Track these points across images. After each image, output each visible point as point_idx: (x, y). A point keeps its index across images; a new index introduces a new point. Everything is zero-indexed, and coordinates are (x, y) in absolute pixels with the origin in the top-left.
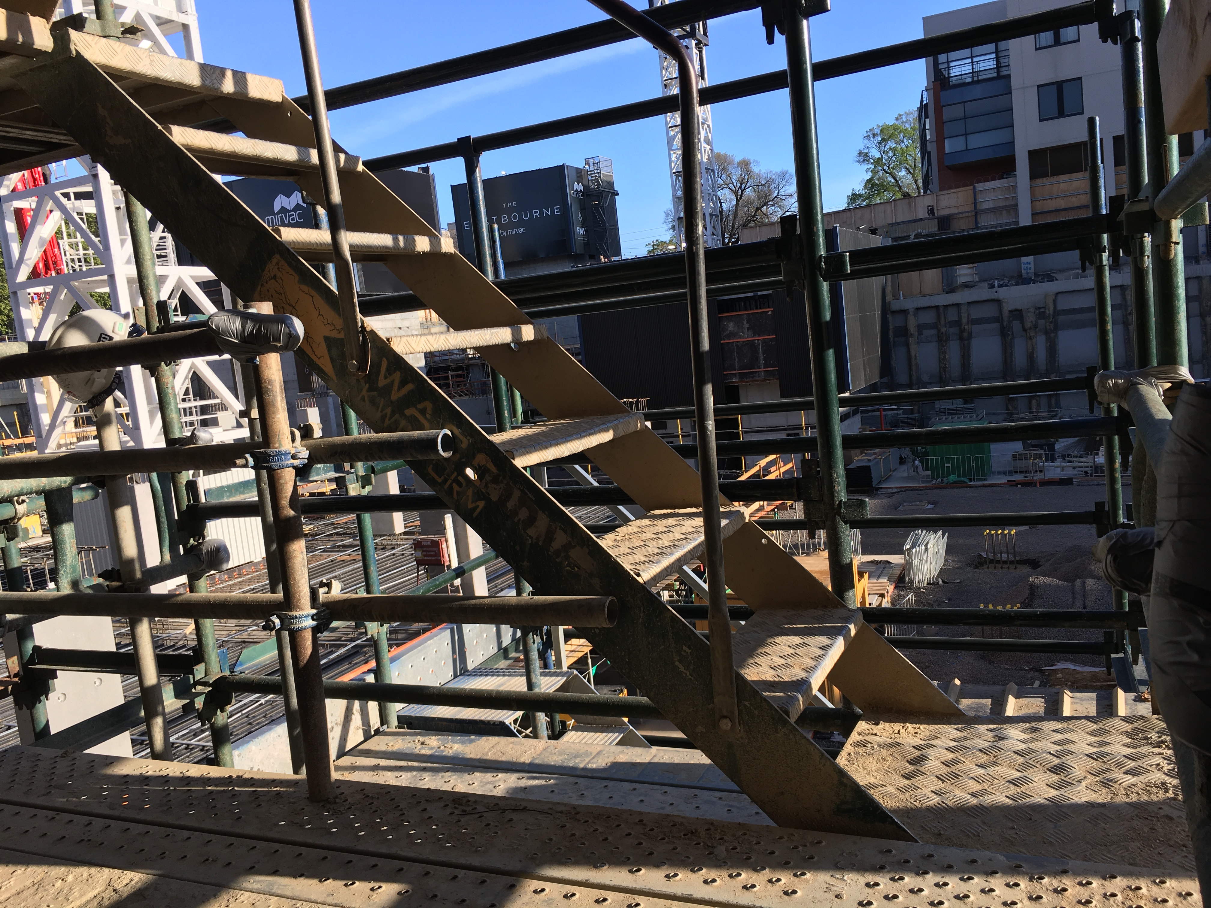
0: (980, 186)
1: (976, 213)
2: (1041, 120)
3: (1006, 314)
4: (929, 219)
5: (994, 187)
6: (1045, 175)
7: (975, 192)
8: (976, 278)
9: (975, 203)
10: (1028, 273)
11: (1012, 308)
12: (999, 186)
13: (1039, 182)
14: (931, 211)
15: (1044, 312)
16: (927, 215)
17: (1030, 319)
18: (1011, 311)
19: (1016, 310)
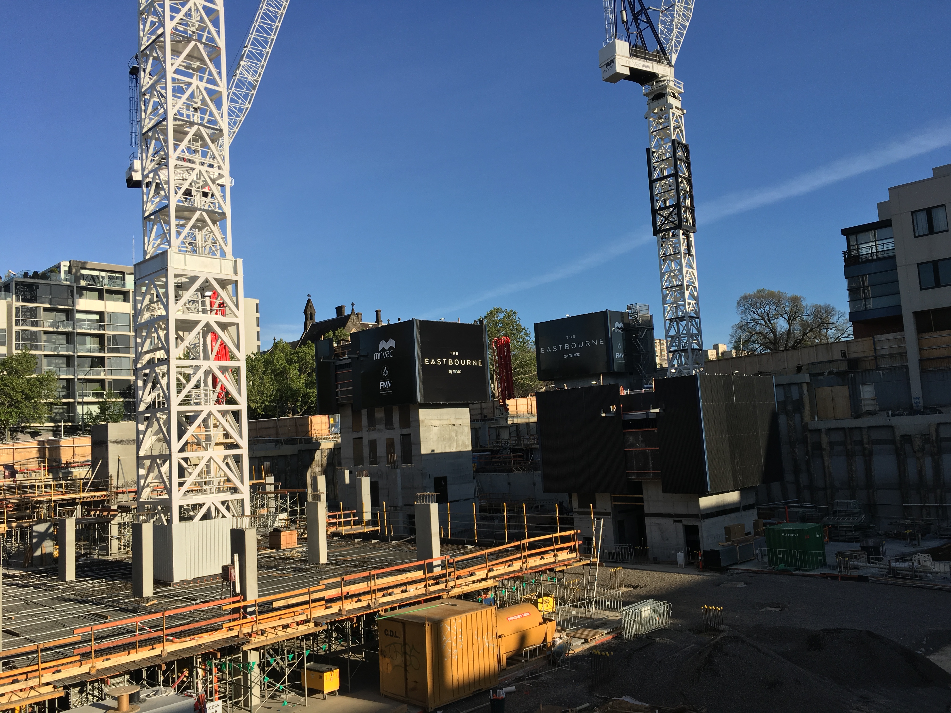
0: (878, 338)
1: (876, 358)
2: (921, 289)
3: (898, 438)
4: (841, 360)
5: (888, 338)
6: (929, 330)
7: (874, 341)
8: (877, 408)
9: (875, 349)
10: (918, 406)
11: (902, 433)
12: (893, 338)
13: (925, 335)
14: (844, 354)
15: (929, 438)
16: (841, 358)
17: (918, 443)
18: (901, 436)
19: (906, 435)
